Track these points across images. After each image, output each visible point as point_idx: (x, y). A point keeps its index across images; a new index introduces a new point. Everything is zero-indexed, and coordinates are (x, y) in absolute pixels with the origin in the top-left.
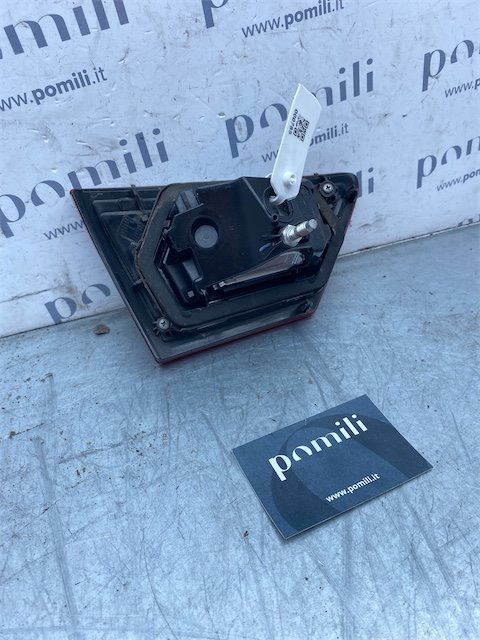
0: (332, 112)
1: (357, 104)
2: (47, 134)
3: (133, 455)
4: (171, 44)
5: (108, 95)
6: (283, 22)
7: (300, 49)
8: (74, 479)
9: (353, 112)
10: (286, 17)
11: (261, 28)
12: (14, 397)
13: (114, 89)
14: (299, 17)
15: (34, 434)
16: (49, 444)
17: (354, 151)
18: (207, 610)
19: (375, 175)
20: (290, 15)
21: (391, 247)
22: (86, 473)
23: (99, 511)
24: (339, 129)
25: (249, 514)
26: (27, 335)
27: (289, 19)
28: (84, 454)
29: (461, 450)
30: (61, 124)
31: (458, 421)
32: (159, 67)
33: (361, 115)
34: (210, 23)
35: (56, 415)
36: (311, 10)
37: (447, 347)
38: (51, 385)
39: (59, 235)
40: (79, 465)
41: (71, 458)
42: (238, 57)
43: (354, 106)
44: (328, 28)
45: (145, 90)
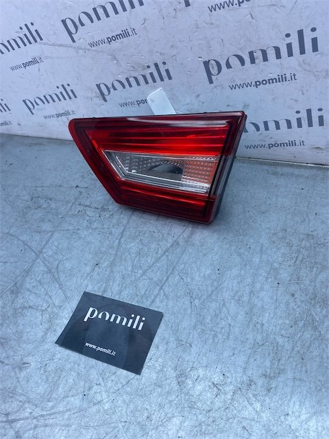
0: (281, 64)
1: (303, 61)
3: (97, 215)
4: (167, 16)
5: (138, 42)
7: (251, 20)
8: (76, 212)
9: (300, 65)
13: (141, 39)
15: (82, 190)
16: (82, 196)
17: (303, 94)
19: (325, 114)
22: (81, 213)
25: (105, 259)
28: (86, 206)
29: (205, 297)
30: (119, 54)
31: (222, 285)
33: (308, 69)
34: (187, 4)
40: (82, 209)
41: (82, 205)
42: (207, 23)
43: (301, 62)
44: (273, 5)
45: (156, 41)
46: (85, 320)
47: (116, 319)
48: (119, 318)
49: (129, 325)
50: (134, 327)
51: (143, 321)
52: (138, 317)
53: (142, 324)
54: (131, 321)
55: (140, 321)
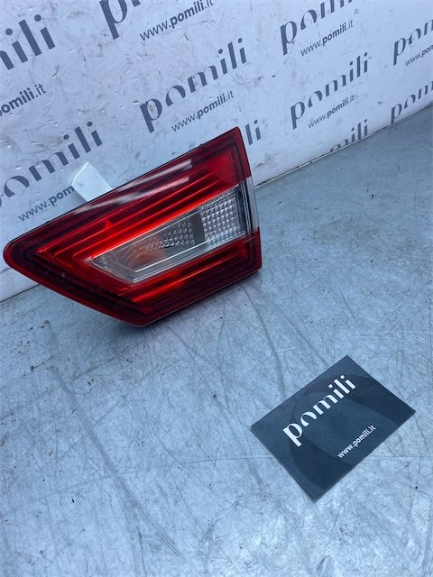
0: (219, 84)
1: (236, 75)
2: (8, 141)
3: (125, 363)
4: (89, 56)
5: (49, 104)
6: (169, 24)
7: (186, 42)
8: (87, 388)
9: (234, 80)
10: (171, 19)
11: (155, 31)
12: (24, 343)
13: (52, 98)
14: (181, 17)
15: (48, 365)
16: (62, 369)
17: (240, 110)
18: (199, 446)
19: (260, 125)
20: (175, 18)
21: (282, 178)
22: (95, 383)
23: (111, 404)
24: (226, 95)
25: (214, 384)
26: (19, 297)
27: (174, 21)
28: (89, 370)
29: (350, 315)
30: (17, 132)
31: (345, 297)
32: (83, 75)
33: (241, 82)
34: (115, 35)
35: (60, 348)
36: (188, 11)
37: (332, 247)
38: (50, 328)
39: (30, 216)
40: (87, 378)
41: (81, 375)
42: (141, 56)
44: (204, 22)
45: (76, 94)
46: (299, 444)
47: (321, 406)
48: (323, 402)
49: (341, 396)
50: (347, 391)
51: (345, 379)
52: (336, 381)
53: (348, 382)
54: (336, 391)
55: (343, 382)
